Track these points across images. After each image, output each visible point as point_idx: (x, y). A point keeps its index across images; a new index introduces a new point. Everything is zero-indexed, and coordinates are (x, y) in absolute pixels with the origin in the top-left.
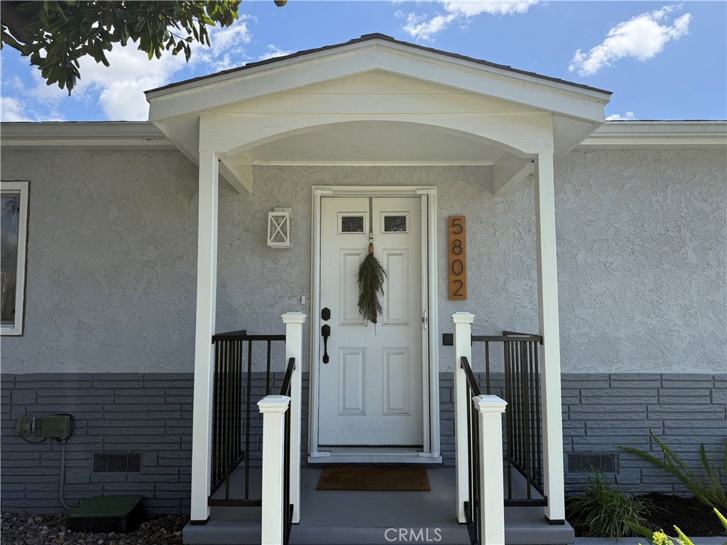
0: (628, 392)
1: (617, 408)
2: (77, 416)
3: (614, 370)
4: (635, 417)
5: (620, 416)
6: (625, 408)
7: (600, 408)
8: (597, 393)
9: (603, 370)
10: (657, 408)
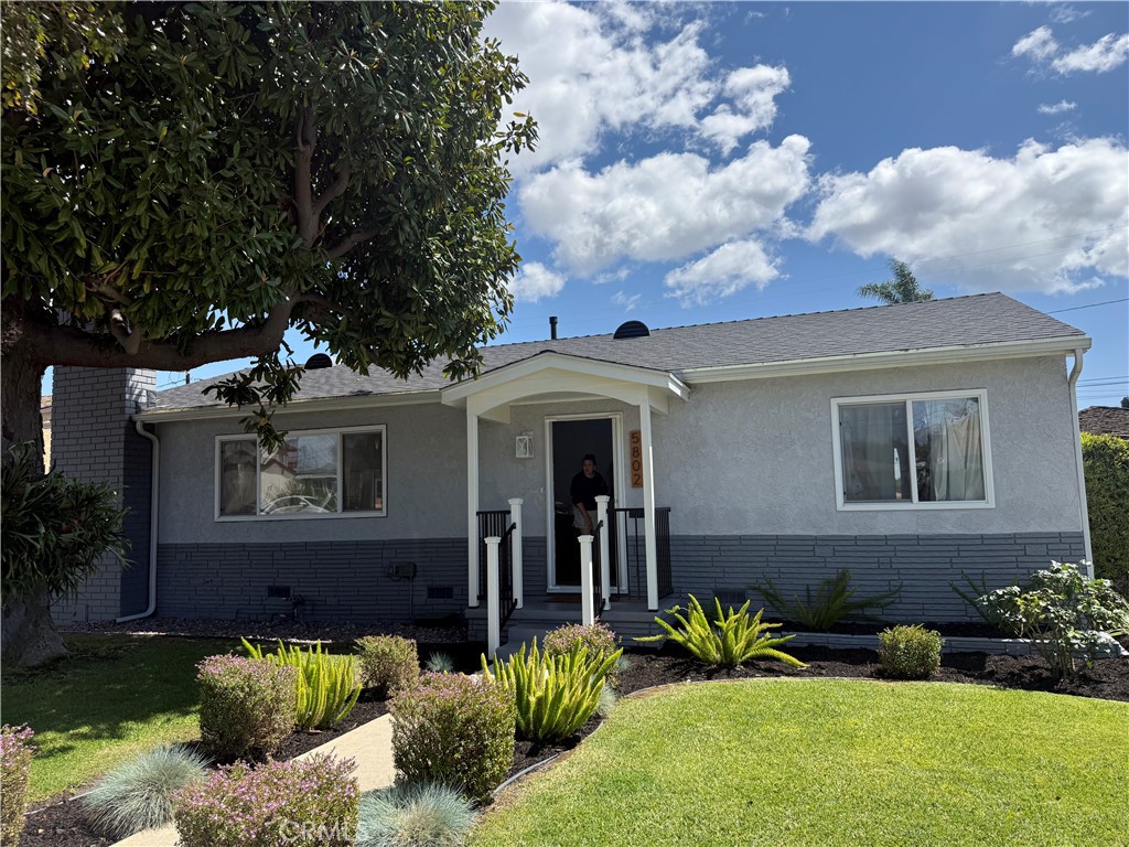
0: (754, 548)
1: (746, 559)
2: (418, 564)
3: (743, 533)
4: (758, 565)
5: (748, 564)
6: (751, 559)
7: (734, 559)
8: (732, 548)
9: (736, 533)
10: (774, 559)
